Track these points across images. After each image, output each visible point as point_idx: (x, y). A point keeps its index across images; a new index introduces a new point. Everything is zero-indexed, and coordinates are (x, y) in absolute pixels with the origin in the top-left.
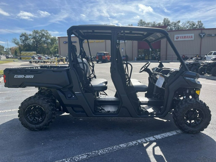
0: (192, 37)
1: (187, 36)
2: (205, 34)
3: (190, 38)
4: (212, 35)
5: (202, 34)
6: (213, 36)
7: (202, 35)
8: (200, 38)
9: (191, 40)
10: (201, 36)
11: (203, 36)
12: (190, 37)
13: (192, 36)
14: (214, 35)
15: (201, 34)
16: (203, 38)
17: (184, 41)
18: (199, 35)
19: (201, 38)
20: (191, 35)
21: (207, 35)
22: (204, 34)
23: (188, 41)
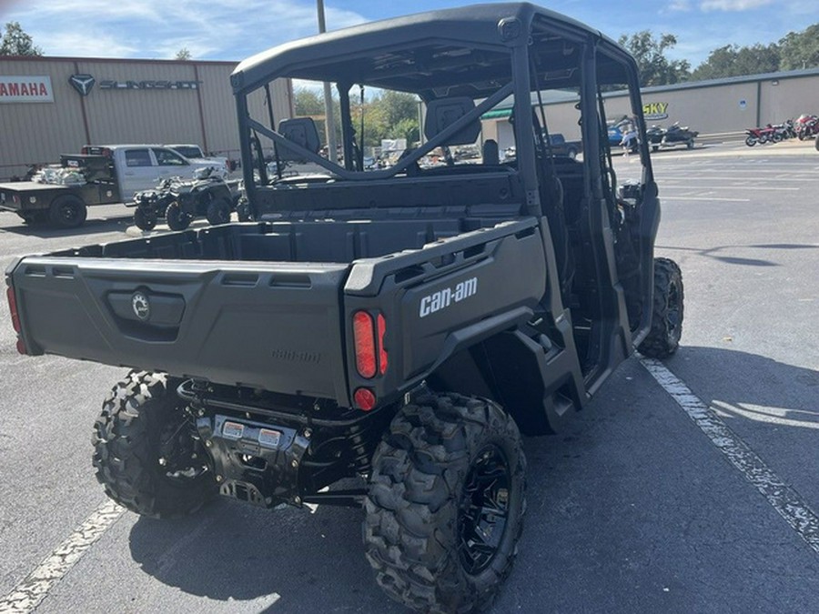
0: (43, 91)
1: (23, 85)
2: (91, 80)
3: (37, 94)
4: (120, 86)
5: (83, 80)
6: (123, 88)
7: (84, 84)
8: (78, 95)
9: (43, 103)
10: (77, 88)
11: (88, 86)
12: (36, 89)
13: (42, 85)
14: (125, 86)
15: (79, 79)
16: (87, 94)
17: (16, 104)
18: (71, 81)
19: (82, 95)
20: (37, 80)
21: (101, 84)
22: (87, 79)
23: (29, 104)
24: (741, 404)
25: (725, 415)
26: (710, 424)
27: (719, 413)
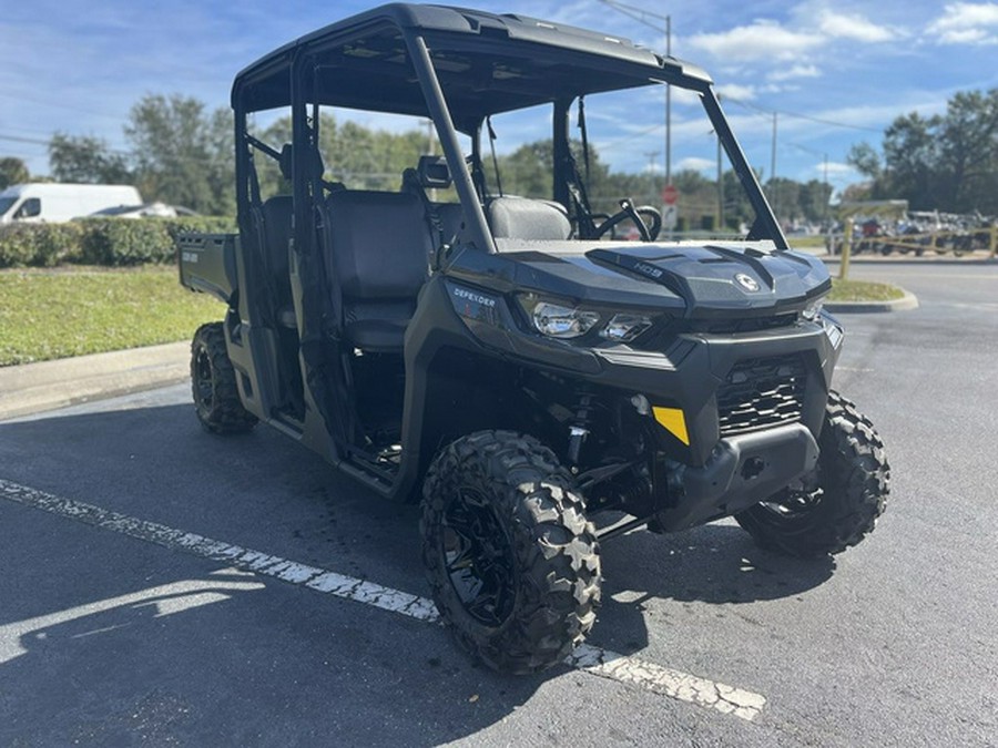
24: (224, 597)
25: (224, 572)
26: (226, 552)
27: (234, 571)
